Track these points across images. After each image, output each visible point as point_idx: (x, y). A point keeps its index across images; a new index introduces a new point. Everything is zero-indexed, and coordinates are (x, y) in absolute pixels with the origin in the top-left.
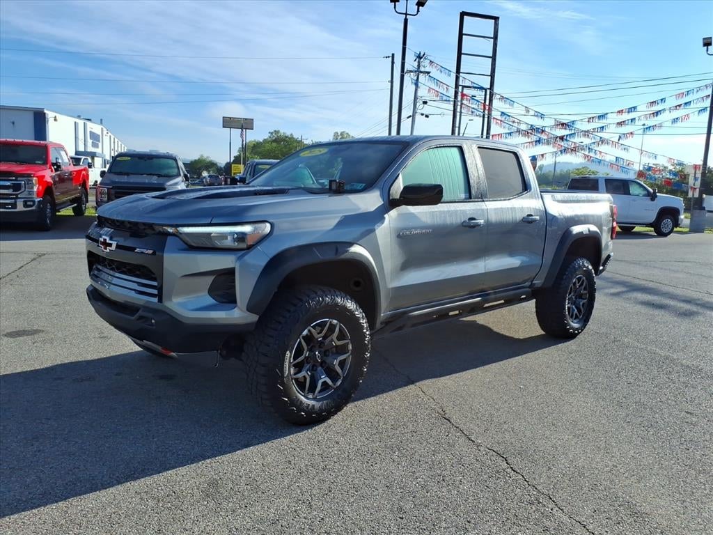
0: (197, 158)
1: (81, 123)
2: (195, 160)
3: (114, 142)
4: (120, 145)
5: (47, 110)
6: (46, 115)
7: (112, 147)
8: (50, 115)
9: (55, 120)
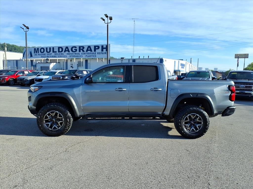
0: (228, 70)
1: (177, 61)
2: (228, 71)
3: (191, 66)
4: (194, 67)
5: (164, 58)
6: (163, 60)
7: (190, 68)
8: (164, 59)
9: (166, 61)
